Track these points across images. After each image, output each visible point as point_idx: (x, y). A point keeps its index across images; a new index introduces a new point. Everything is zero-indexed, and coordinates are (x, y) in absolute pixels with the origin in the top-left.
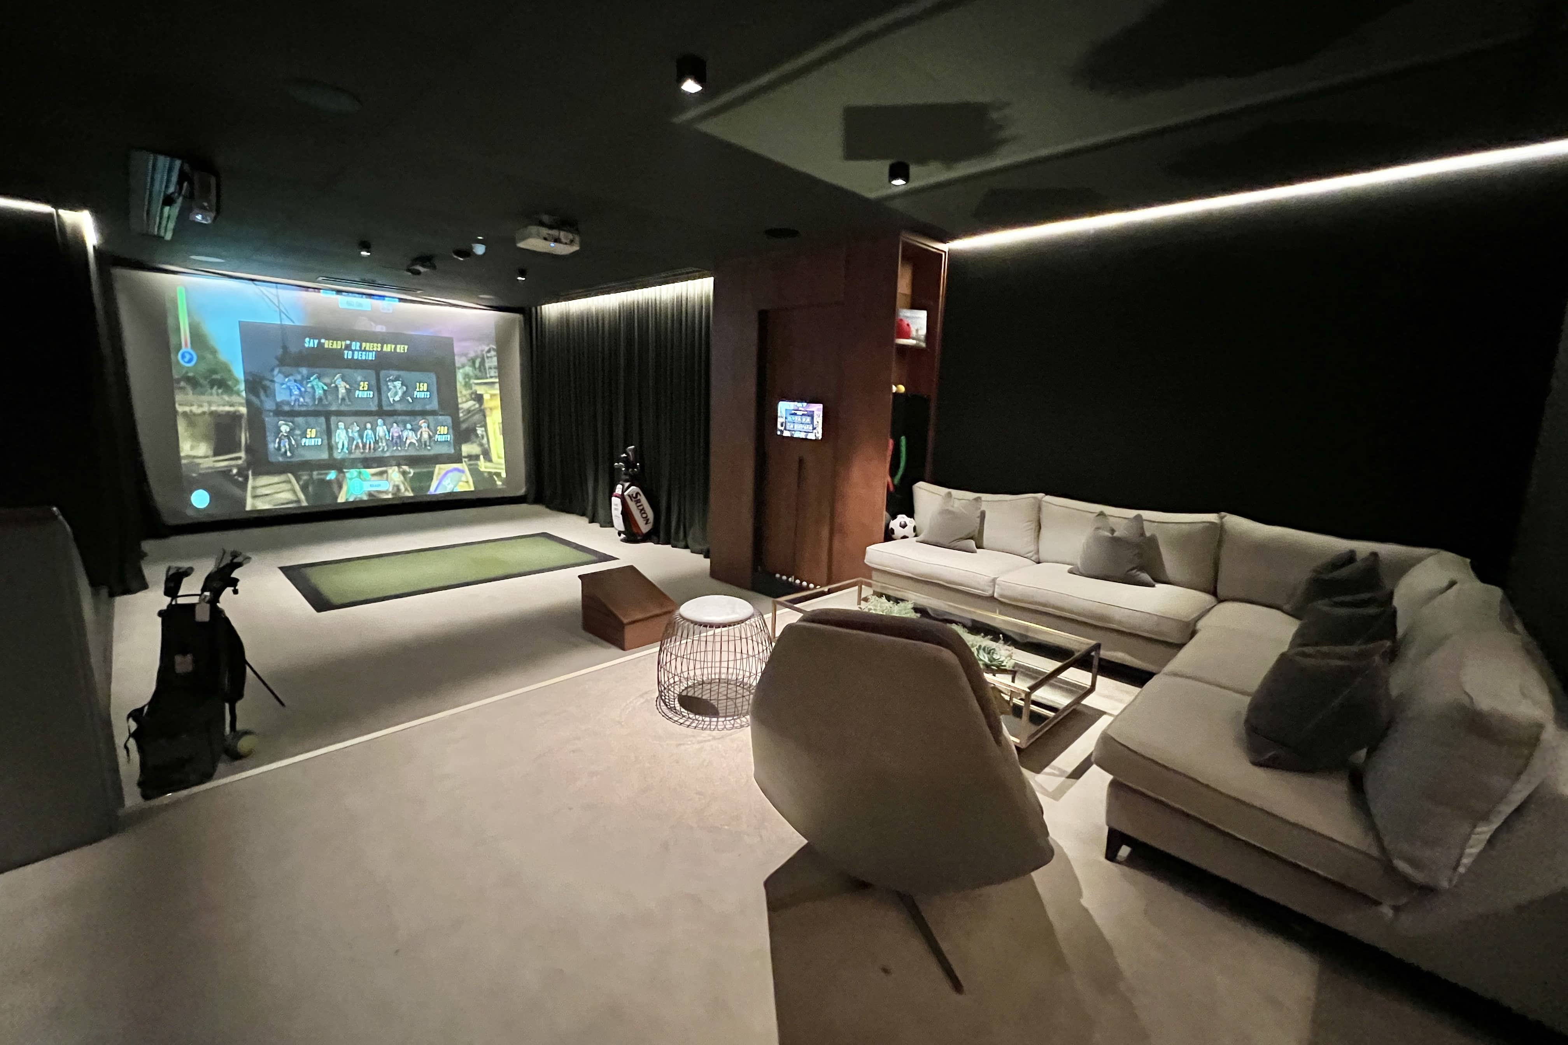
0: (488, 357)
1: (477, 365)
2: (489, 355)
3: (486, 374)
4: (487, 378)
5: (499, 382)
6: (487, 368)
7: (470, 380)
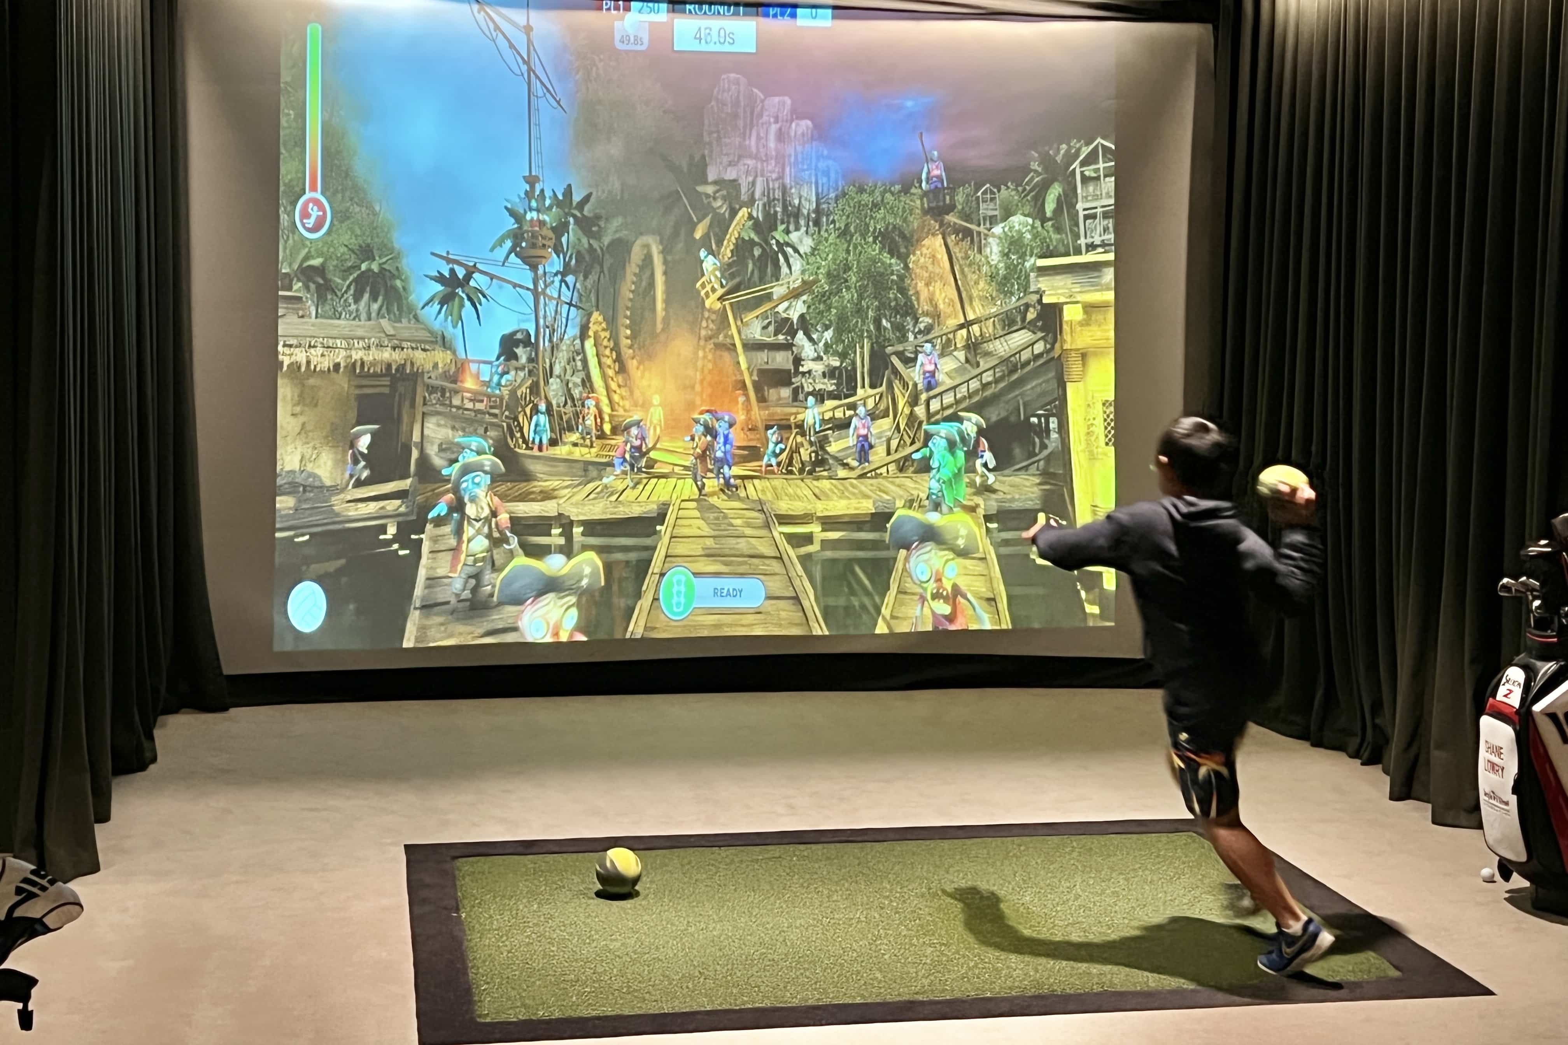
0: (1085, 180)
1: (1050, 207)
2: (1089, 171)
3: (1077, 236)
4: (1078, 252)
5: (1116, 264)
6: (1081, 214)
7: (1022, 256)
